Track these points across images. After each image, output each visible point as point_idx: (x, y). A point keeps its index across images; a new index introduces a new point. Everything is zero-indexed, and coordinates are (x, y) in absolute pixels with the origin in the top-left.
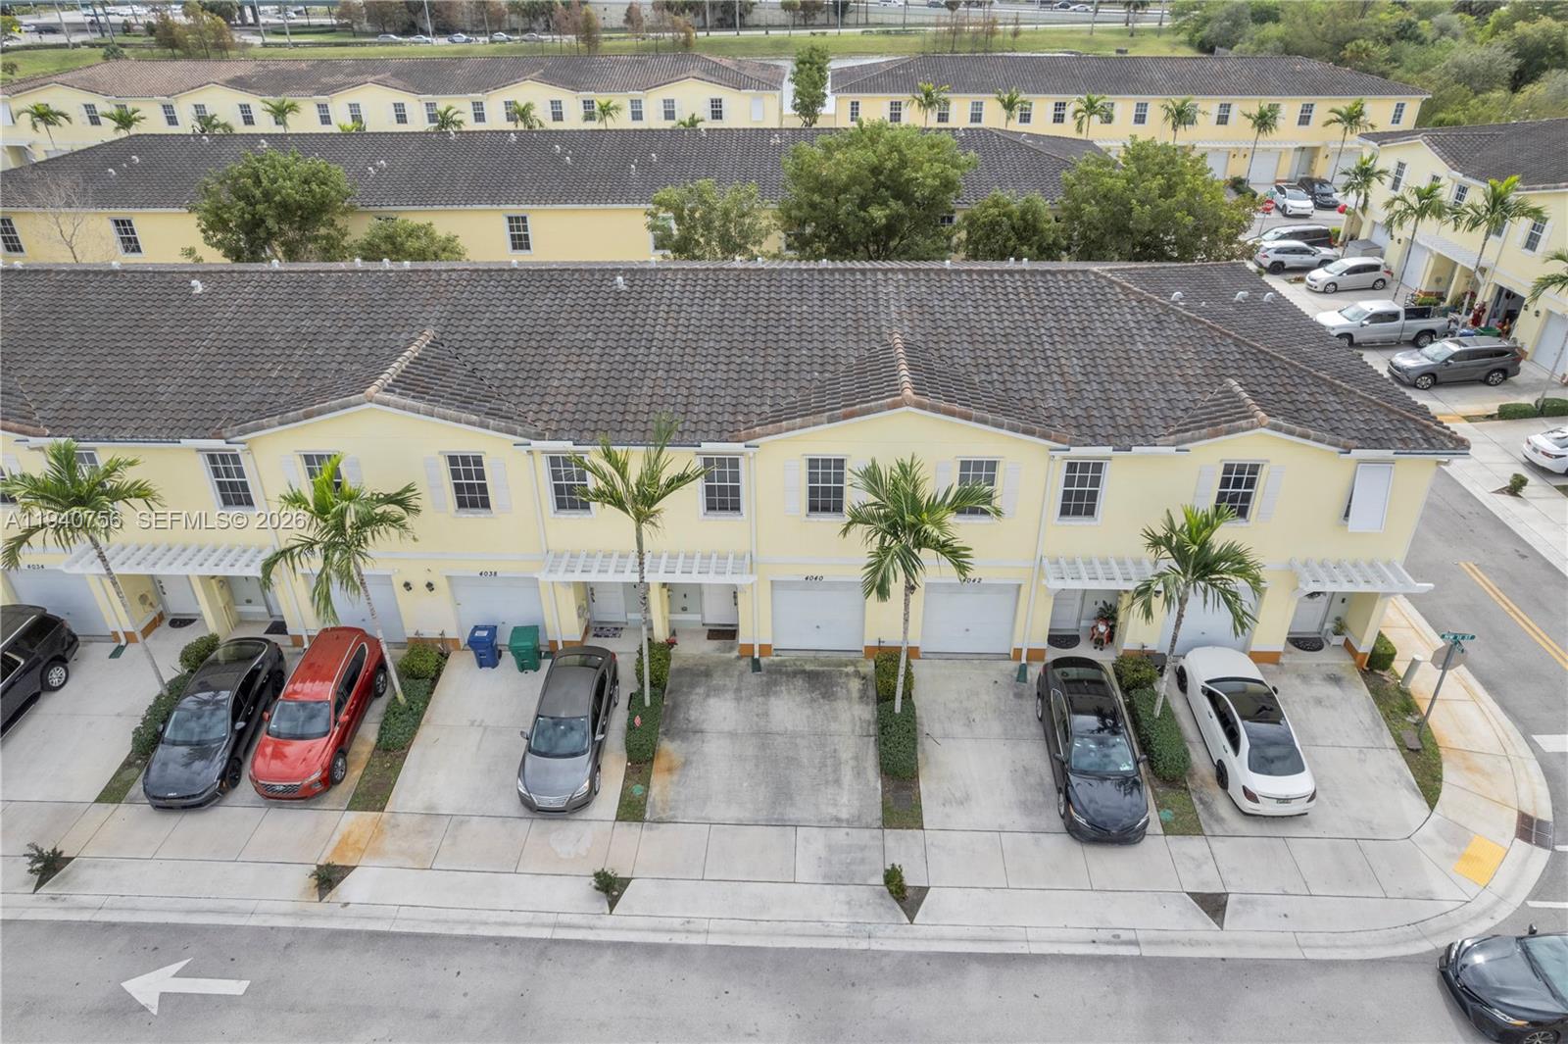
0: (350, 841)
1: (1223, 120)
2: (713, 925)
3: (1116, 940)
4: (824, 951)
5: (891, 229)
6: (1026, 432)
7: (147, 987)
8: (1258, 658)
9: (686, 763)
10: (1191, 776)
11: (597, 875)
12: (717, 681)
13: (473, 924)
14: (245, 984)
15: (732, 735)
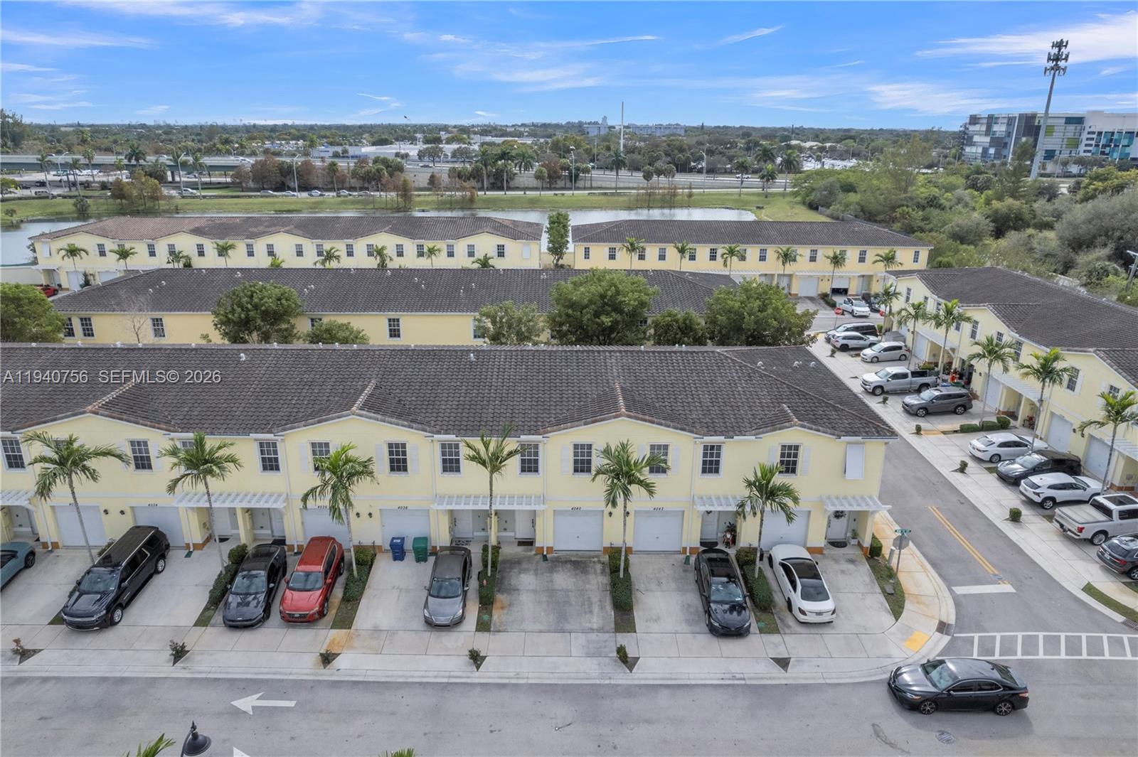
0: (336, 643)
1: (813, 259)
2: (530, 675)
3: (734, 678)
4: (587, 685)
5: (612, 329)
6: (681, 429)
7: (246, 703)
8: (810, 550)
9: (511, 605)
10: (775, 607)
11: (470, 651)
12: (524, 566)
13: (407, 677)
14: (295, 702)
15: (534, 591)
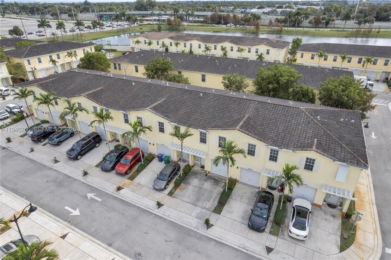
0: (125, 184)
2: (173, 217)
3: (244, 248)
4: (188, 229)
5: (274, 90)
7: (90, 195)
9: (184, 189)
10: (283, 224)
11: (157, 202)
12: (197, 176)
13: (136, 203)
14: (101, 200)
15: (195, 186)
